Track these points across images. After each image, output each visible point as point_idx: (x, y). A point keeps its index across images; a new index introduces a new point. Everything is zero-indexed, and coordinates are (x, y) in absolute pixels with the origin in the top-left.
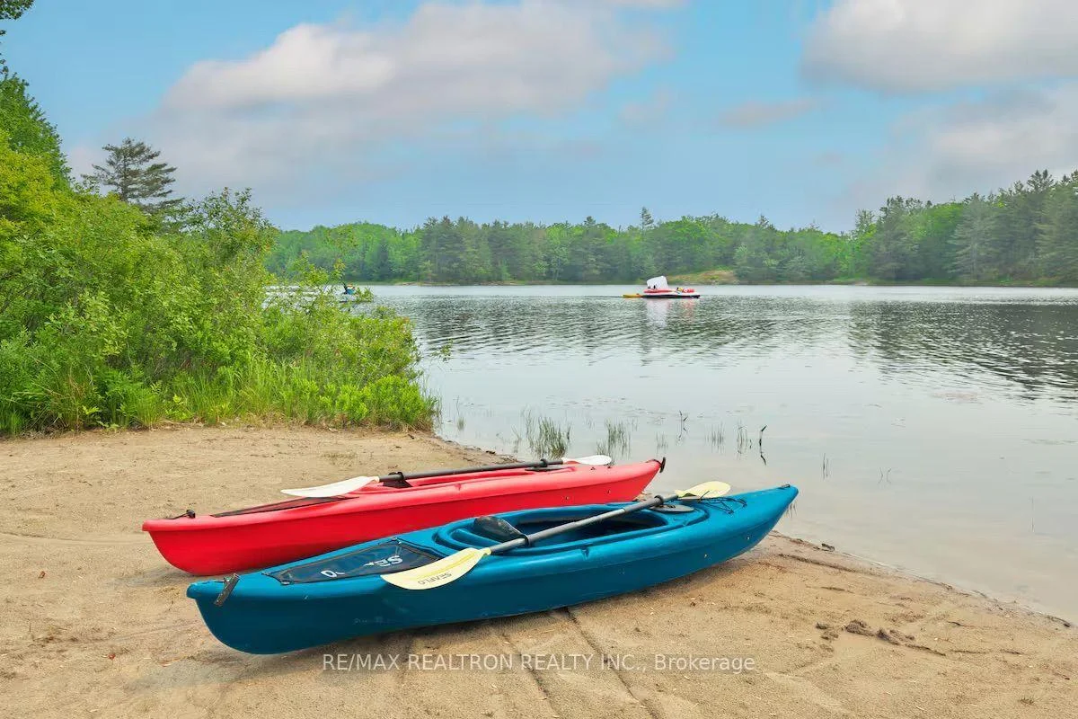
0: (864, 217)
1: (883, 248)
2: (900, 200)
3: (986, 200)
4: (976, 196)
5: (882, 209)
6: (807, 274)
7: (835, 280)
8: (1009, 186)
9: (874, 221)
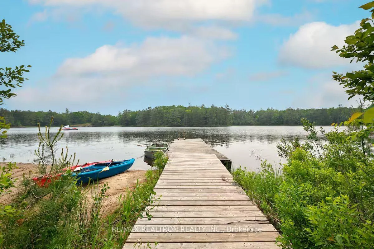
0: (120, 113)
1: (124, 119)
2: (126, 110)
5: (123, 112)
8: (145, 109)
9: (122, 114)
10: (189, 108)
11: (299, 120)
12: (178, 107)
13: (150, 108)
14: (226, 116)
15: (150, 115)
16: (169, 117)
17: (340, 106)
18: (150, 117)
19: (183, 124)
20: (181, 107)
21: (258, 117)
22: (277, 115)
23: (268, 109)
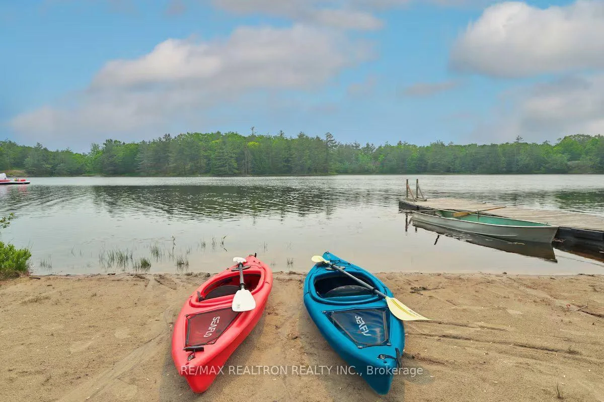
0: (95, 147)
1: (106, 160)
2: (111, 140)
3: (148, 143)
4: (143, 141)
5: (104, 144)
6: (69, 172)
7: (83, 175)
8: (156, 139)
9: (100, 148)
10: (252, 137)
11: (453, 164)
12: (228, 136)
13: (167, 136)
14: (327, 155)
15: (171, 152)
16: (213, 156)
17: (518, 139)
18: (168, 156)
19: (243, 171)
20: (234, 135)
21: (381, 157)
22: (415, 155)
23: (400, 143)
